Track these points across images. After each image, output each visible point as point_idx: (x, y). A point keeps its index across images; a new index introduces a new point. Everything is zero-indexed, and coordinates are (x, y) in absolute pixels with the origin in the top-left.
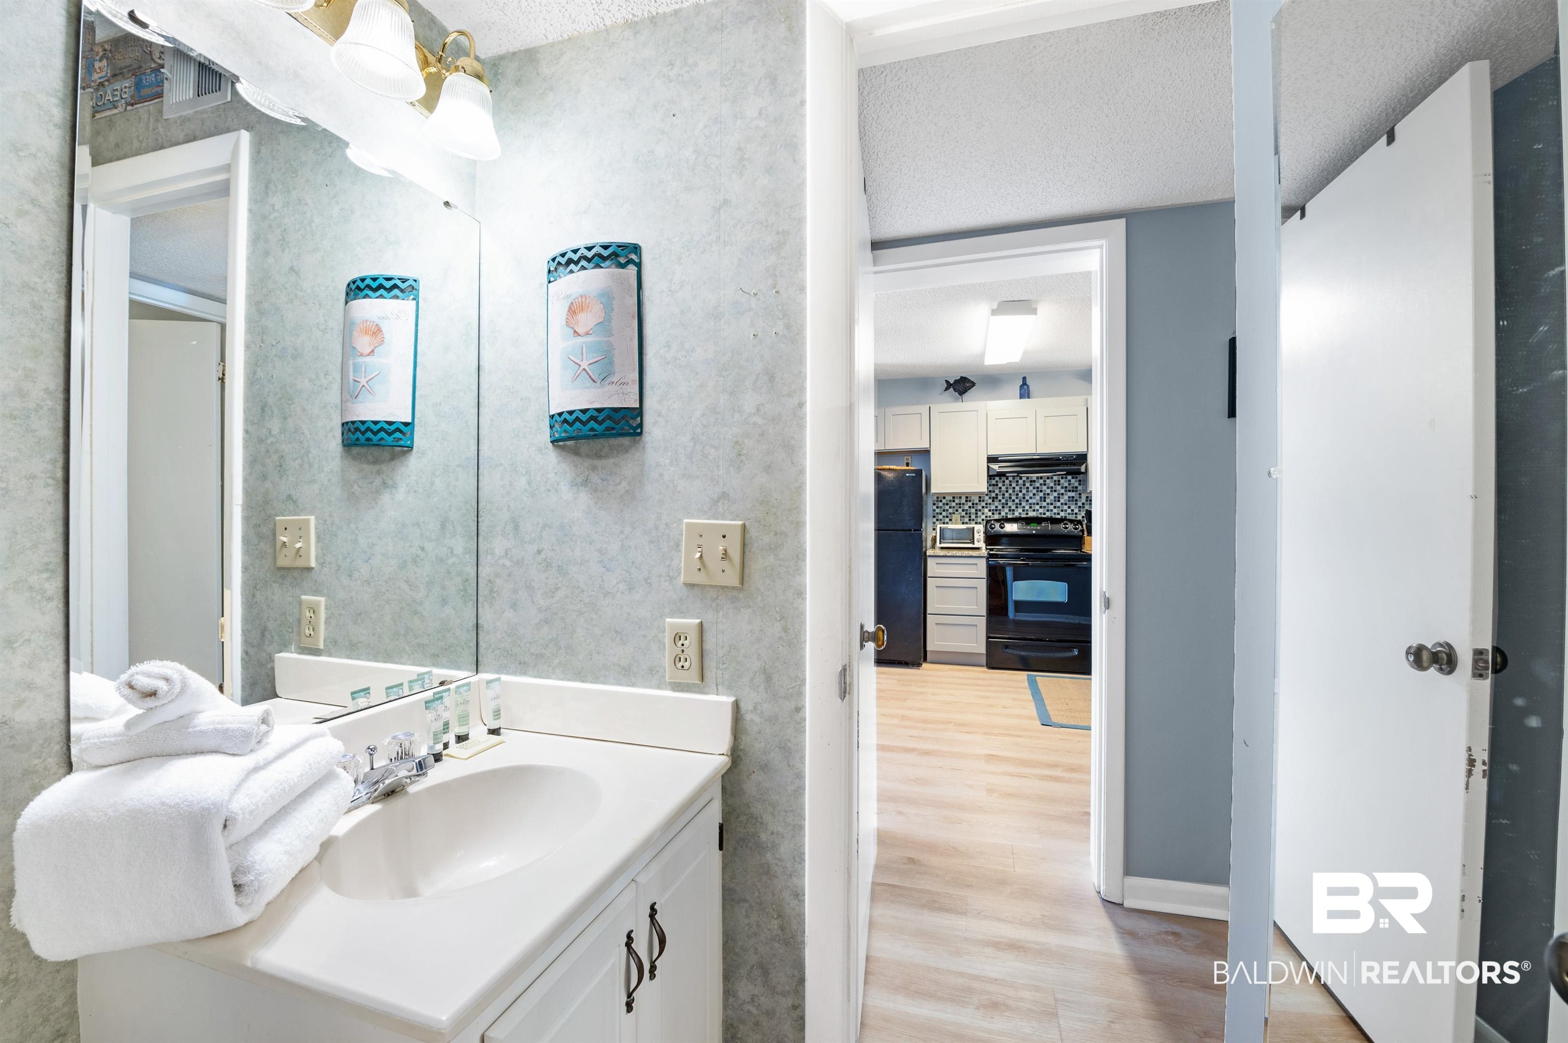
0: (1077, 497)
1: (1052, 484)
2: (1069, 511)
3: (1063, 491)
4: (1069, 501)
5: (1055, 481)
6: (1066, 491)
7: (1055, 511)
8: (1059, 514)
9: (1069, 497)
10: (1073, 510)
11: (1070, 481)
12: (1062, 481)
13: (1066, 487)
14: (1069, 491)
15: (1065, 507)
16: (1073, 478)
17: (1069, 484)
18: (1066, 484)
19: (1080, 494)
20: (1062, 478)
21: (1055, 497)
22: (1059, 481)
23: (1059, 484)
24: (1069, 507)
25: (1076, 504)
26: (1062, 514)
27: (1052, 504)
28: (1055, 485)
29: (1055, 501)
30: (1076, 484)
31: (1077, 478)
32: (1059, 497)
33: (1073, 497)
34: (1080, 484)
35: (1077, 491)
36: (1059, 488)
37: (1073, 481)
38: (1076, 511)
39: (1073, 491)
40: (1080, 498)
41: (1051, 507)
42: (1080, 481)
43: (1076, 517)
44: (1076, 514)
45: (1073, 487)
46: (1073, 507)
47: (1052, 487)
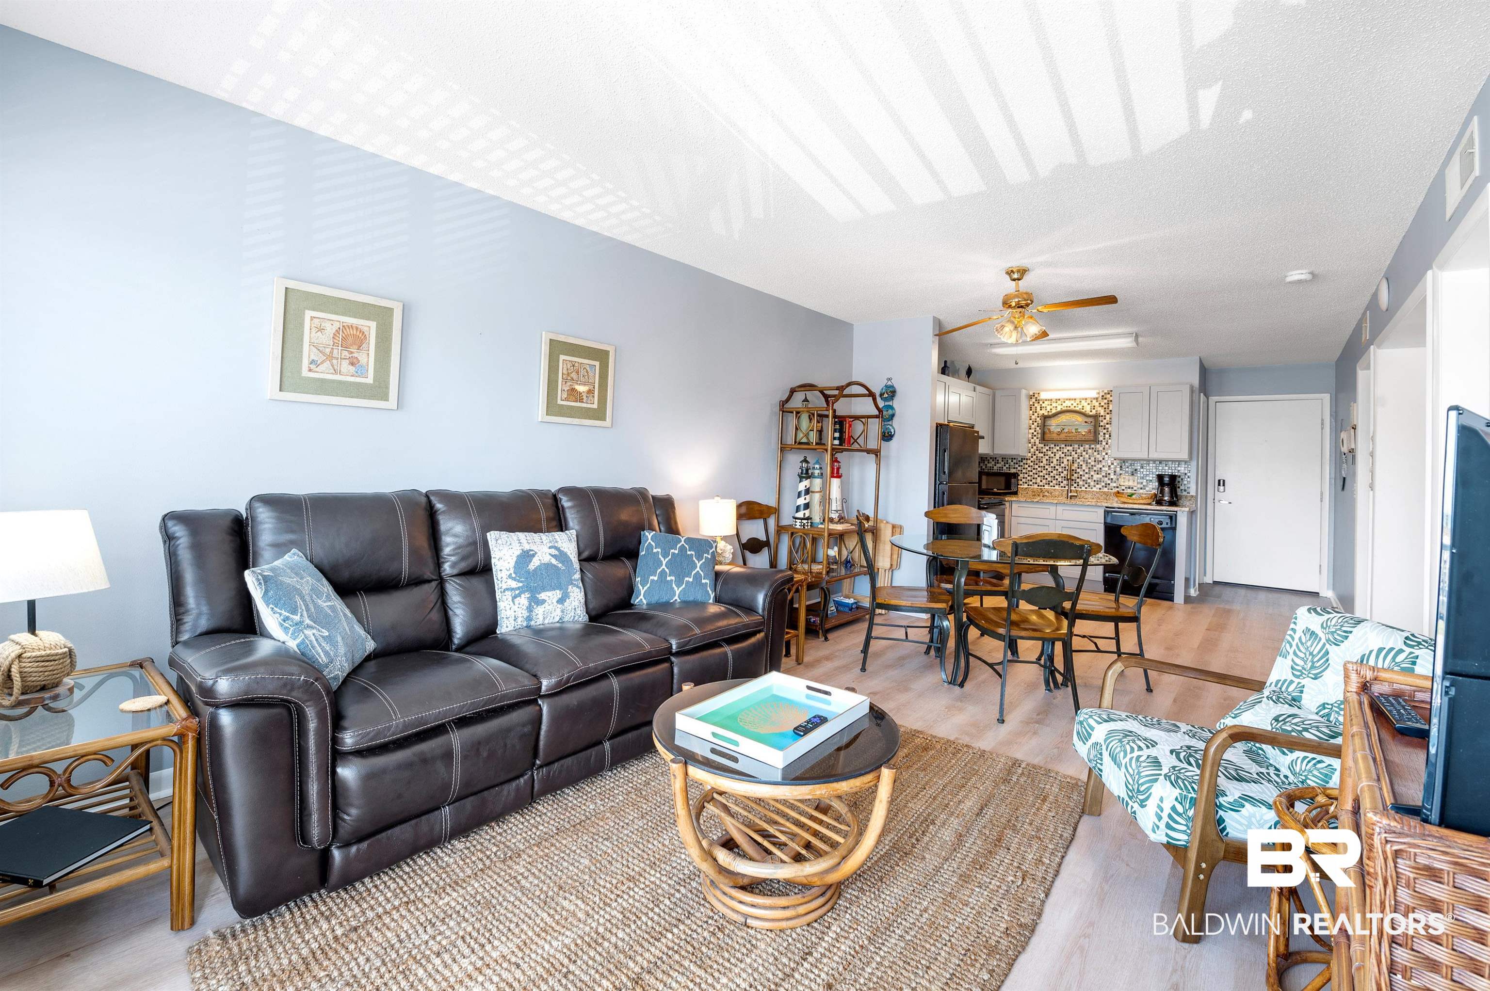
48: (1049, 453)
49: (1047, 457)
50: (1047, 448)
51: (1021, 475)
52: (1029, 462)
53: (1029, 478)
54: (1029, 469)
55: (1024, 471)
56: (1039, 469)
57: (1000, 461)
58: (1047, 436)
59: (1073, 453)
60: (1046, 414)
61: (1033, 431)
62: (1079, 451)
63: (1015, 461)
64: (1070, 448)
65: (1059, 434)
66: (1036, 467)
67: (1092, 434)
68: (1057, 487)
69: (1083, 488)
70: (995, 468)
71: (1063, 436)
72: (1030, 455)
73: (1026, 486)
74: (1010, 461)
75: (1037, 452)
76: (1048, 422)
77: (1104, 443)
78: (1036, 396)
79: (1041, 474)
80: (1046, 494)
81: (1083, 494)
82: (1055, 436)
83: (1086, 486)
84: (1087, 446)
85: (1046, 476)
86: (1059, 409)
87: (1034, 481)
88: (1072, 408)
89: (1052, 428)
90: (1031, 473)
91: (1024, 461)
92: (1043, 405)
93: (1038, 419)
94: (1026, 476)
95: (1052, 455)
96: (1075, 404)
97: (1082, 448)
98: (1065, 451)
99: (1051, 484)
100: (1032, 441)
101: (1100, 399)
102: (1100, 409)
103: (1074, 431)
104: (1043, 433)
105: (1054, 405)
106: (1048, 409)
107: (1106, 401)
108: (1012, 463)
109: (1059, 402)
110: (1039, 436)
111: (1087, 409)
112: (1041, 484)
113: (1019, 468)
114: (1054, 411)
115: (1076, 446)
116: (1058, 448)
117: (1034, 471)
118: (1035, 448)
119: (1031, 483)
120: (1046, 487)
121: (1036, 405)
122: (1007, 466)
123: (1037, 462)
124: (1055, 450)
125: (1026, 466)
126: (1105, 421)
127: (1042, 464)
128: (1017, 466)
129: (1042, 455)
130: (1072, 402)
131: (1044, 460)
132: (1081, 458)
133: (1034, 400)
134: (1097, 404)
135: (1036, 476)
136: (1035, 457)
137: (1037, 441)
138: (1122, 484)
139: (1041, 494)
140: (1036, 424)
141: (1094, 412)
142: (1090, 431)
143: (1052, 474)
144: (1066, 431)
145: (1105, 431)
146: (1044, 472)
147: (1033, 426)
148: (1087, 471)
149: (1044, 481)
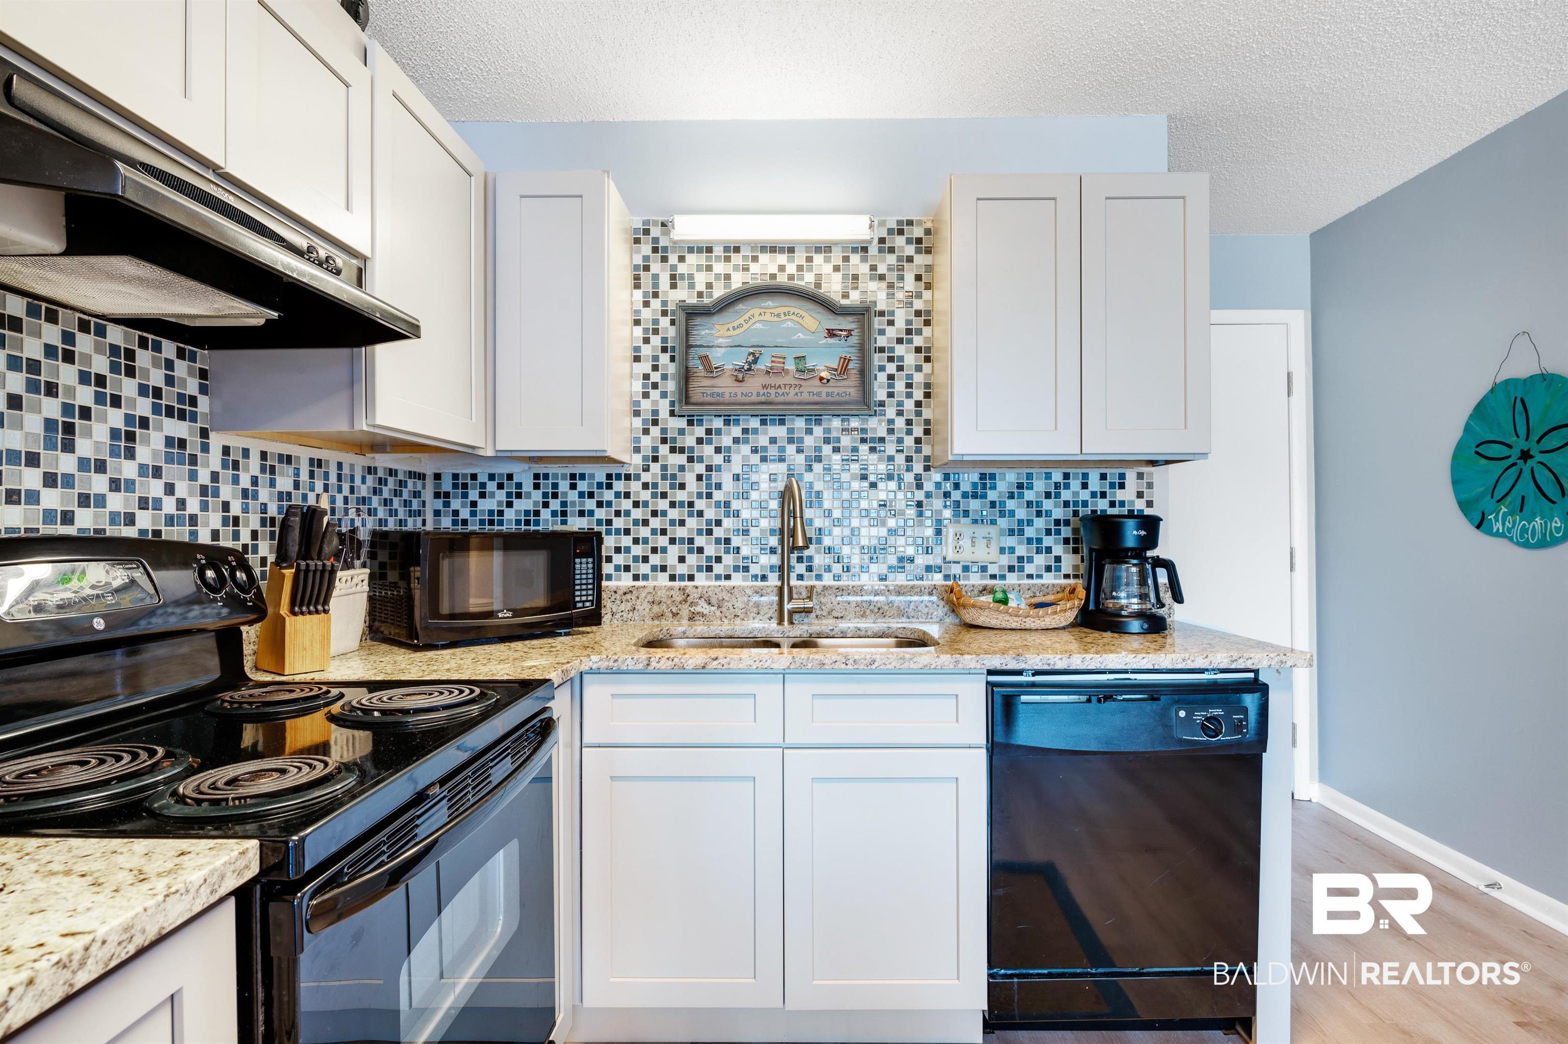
0: (194, 445)
1: (100, 364)
2: (169, 505)
3: (144, 407)
4: (169, 459)
5: (114, 350)
6: (156, 409)
7: (116, 502)
8: (130, 520)
9: (169, 441)
10: (181, 503)
11: (169, 365)
12: (143, 358)
13: (157, 393)
14: (170, 412)
15: (155, 488)
16: (181, 354)
17: (170, 381)
18: (157, 378)
19: (204, 433)
20: (143, 344)
21: (115, 434)
22: (130, 355)
23: (131, 372)
24: (170, 489)
25: (193, 476)
26: (145, 521)
27: (101, 467)
28: (115, 368)
29: (114, 453)
30: (192, 387)
31: (193, 358)
32: (130, 437)
33: (182, 443)
34: (204, 390)
35: (194, 418)
36: (128, 387)
37: (181, 368)
38: (193, 506)
39: (182, 416)
40: (205, 448)
41: (99, 484)
42: (203, 374)
43: (194, 534)
44: (193, 520)
45: (181, 398)
46: (182, 489)
47: (101, 381)
48: (708, 450)
49: (700, 468)
50: (700, 432)
51: (609, 542)
52: (635, 486)
53: (637, 550)
54: (637, 514)
55: (619, 523)
56: (674, 514)
57: (528, 486)
58: (701, 387)
59: (791, 449)
60: (693, 300)
61: (645, 367)
62: (809, 441)
63: (583, 486)
64: (779, 432)
65: (742, 374)
66: (663, 504)
67: (853, 378)
68: (738, 580)
69: (828, 580)
70: (509, 514)
71: (754, 386)
72: (637, 459)
73: (626, 581)
74: (564, 486)
75: (664, 450)
76: (705, 332)
77: (891, 412)
78: (655, 232)
79: (681, 532)
80: (703, 607)
81: (829, 600)
82: (725, 386)
83: (837, 568)
84: (836, 423)
85: (700, 541)
86: (738, 282)
87: (655, 559)
88: (782, 279)
89: (717, 356)
90: (644, 532)
91: (619, 486)
92: (682, 269)
93: (665, 322)
94: (626, 541)
95: (718, 459)
96: (791, 269)
97: (818, 431)
98: (763, 441)
99: (718, 569)
100: (646, 405)
101: (873, 249)
102: (873, 285)
103: (791, 366)
104: (686, 377)
105: (719, 268)
106: (700, 287)
107: (892, 259)
108: (573, 496)
109: (736, 259)
110: (671, 386)
111: (833, 287)
112: (682, 569)
113: (601, 514)
114: (719, 292)
115: (800, 423)
116: (736, 431)
117: (655, 523)
118: (655, 431)
119: (644, 569)
120: (701, 579)
121: (656, 267)
122: (555, 505)
123: (664, 486)
124: (726, 441)
125: (626, 504)
126: (891, 332)
127: (681, 496)
128: (590, 504)
129: (681, 459)
130: (782, 259)
131: (690, 479)
132: (818, 467)
133: (646, 249)
134: (864, 269)
135: (663, 541)
136: (655, 468)
137: (664, 407)
138: (951, 556)
139: (685, 612)
140: (656, 340)
141: (855, 298)
142: (843, 369)
143: (718, 532)
144: (764, 364)
145: (891, 368)
146: (692, 523)
147: (646, 350)
148: (837, 514)
149: (692, 559)
